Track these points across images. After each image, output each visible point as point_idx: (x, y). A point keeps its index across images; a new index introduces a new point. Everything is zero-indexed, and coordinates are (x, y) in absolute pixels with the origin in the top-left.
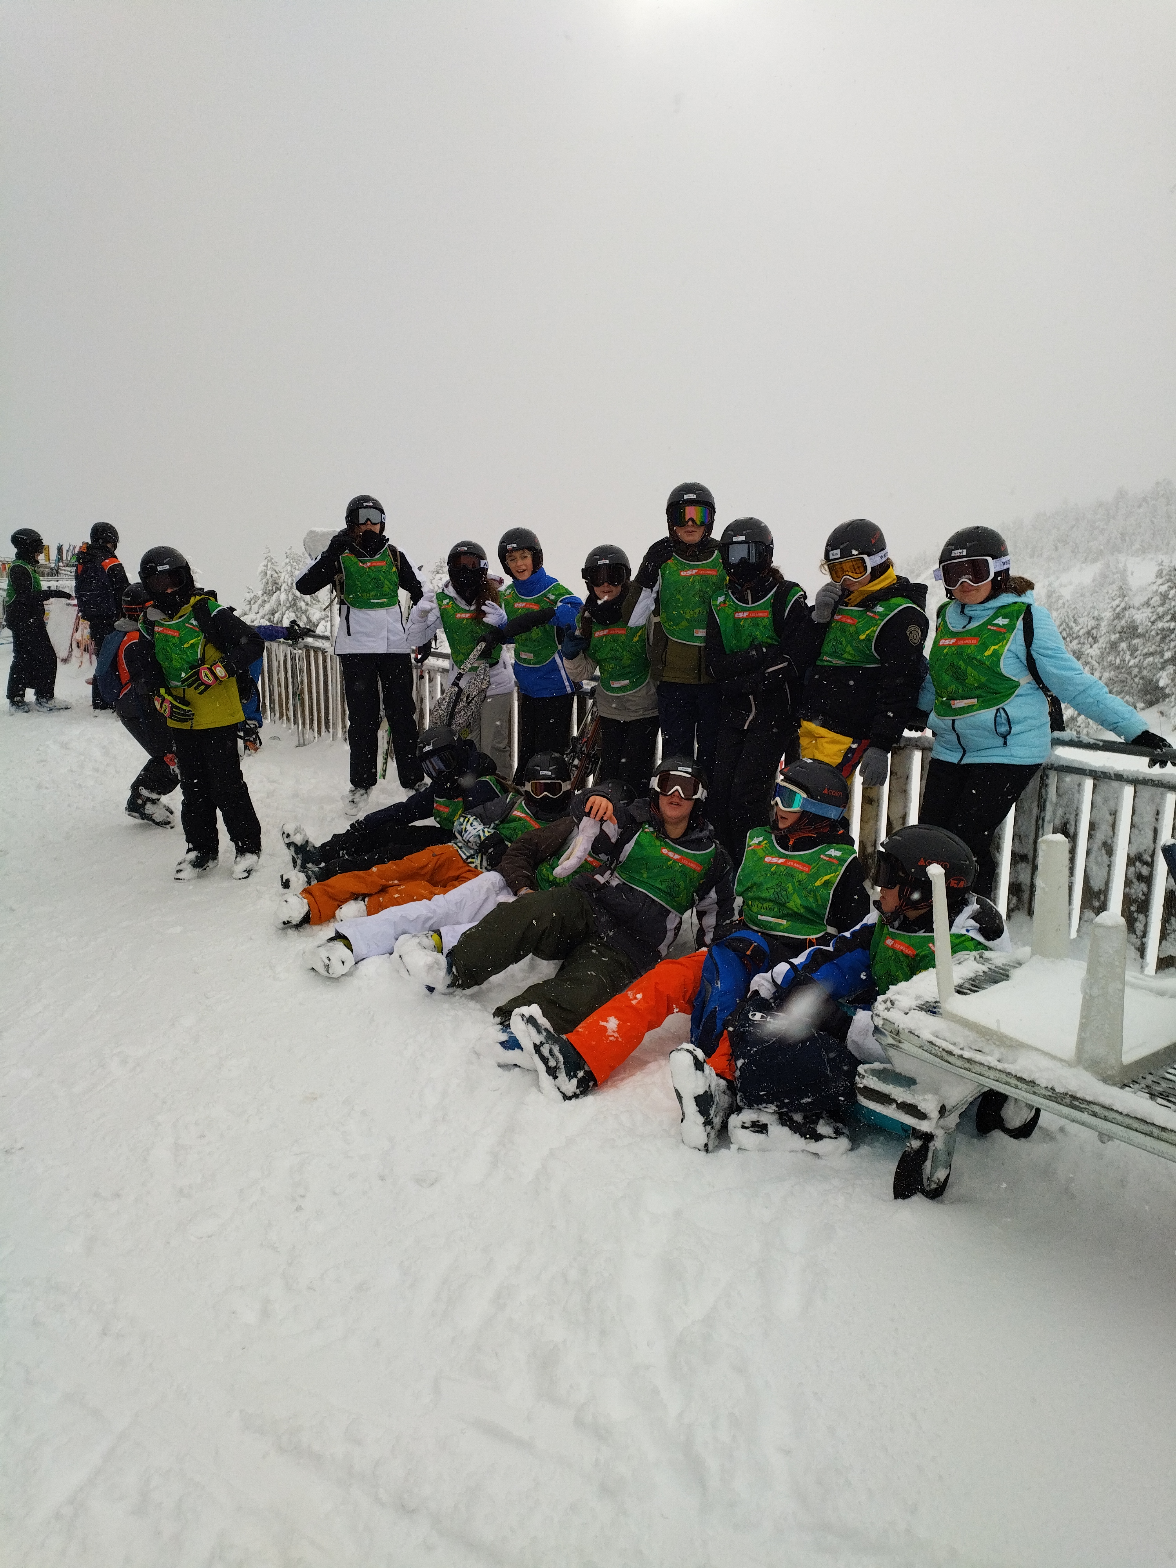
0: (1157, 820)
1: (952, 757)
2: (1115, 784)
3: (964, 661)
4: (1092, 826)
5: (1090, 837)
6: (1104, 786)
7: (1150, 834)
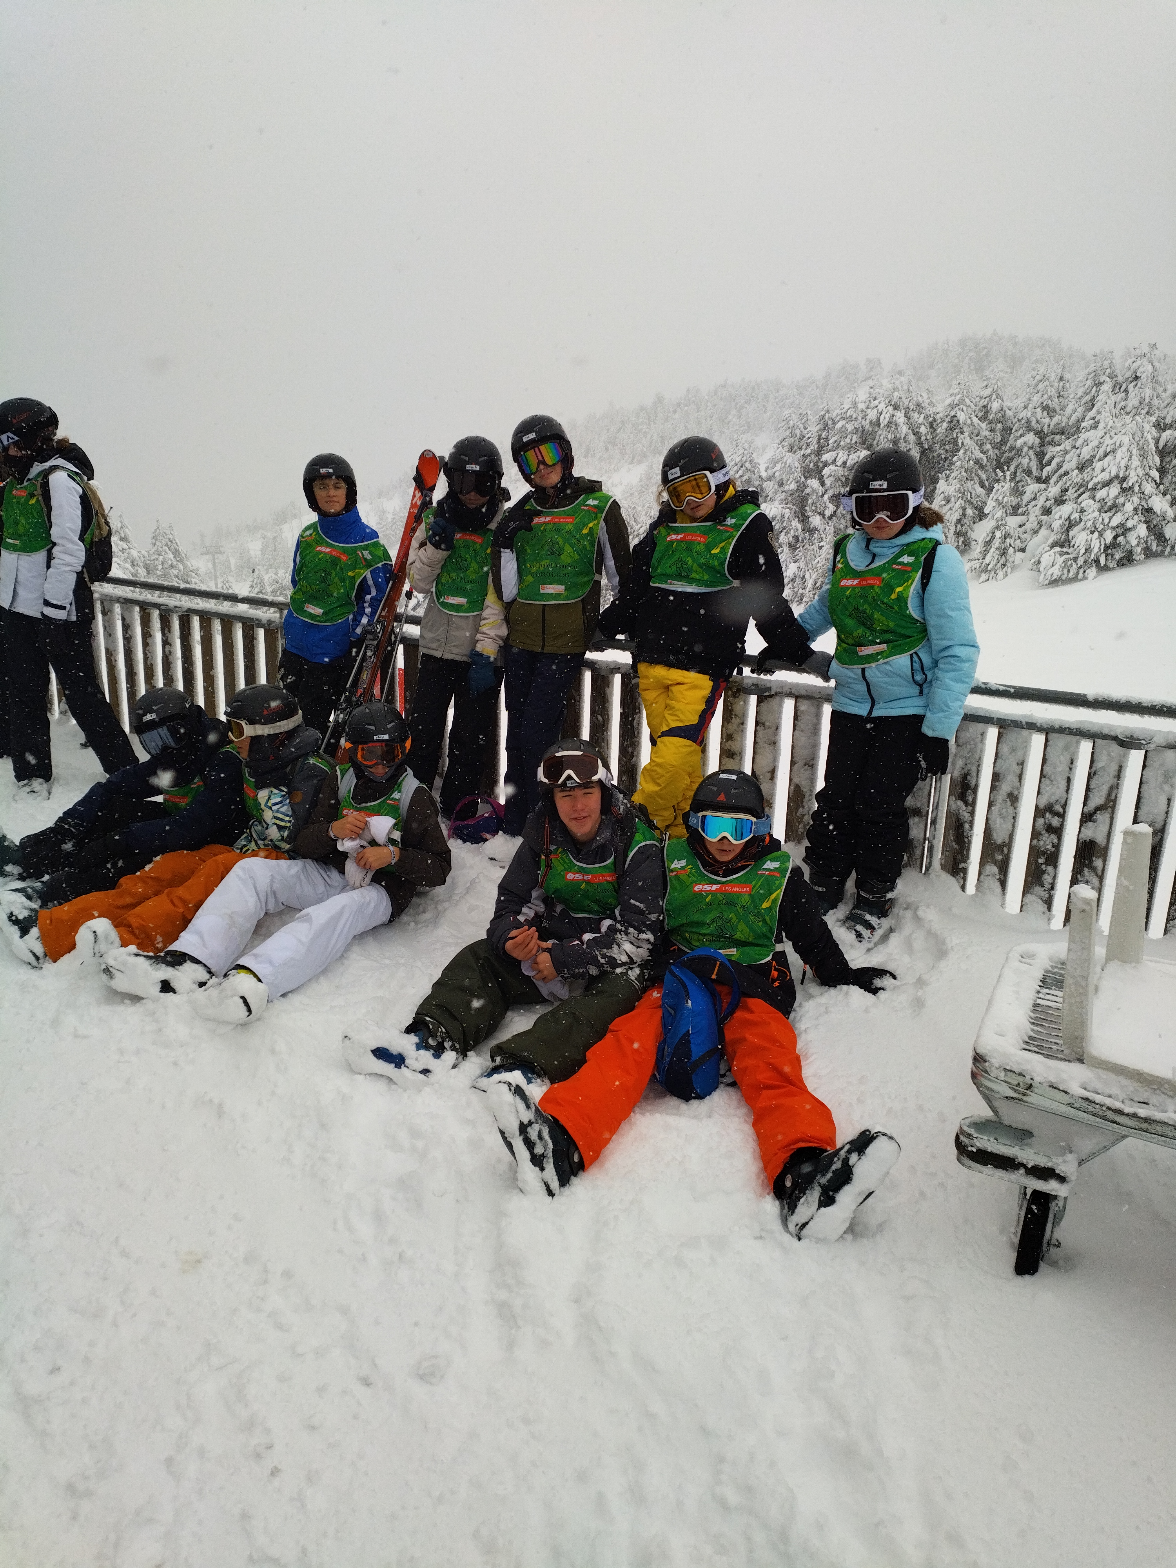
0: (1071, 769)
1: (862, 710)
2: (1025, 733)
3: (870, 604)
4: (996, 777)
5: (993, 788)
6: (1012, 736)
7: (1063, 784)
